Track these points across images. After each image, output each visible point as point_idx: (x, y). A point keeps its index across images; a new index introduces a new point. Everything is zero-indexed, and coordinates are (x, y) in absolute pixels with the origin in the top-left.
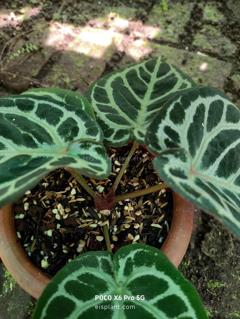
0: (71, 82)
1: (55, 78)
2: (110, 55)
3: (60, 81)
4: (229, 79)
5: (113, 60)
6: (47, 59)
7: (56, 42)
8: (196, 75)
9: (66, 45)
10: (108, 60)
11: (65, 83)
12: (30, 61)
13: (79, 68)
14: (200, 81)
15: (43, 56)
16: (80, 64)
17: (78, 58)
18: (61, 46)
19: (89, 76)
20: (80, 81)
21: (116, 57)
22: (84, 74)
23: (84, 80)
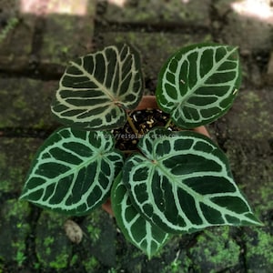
0: (69, 50)
1: (51, 50)
2: (93, 8)
3: (57, 52)
4: (212, 7)
5: (99, 13)
6: (33, 30)
7: (33, 7)
8: (182, 10)
9: (45, 7)
10: (94, 14)
11: (64, 54)
12: (16, 36)
13: (70, 31)
14: (187, 15)
15: (28, 28)
16: (68, 27)
17: (64, 21)
18: (40, 9)
19: (83, 39)
20: (76, 46)
21: (100, 9)
22: (77, 37)
23: (80, 44)
